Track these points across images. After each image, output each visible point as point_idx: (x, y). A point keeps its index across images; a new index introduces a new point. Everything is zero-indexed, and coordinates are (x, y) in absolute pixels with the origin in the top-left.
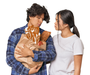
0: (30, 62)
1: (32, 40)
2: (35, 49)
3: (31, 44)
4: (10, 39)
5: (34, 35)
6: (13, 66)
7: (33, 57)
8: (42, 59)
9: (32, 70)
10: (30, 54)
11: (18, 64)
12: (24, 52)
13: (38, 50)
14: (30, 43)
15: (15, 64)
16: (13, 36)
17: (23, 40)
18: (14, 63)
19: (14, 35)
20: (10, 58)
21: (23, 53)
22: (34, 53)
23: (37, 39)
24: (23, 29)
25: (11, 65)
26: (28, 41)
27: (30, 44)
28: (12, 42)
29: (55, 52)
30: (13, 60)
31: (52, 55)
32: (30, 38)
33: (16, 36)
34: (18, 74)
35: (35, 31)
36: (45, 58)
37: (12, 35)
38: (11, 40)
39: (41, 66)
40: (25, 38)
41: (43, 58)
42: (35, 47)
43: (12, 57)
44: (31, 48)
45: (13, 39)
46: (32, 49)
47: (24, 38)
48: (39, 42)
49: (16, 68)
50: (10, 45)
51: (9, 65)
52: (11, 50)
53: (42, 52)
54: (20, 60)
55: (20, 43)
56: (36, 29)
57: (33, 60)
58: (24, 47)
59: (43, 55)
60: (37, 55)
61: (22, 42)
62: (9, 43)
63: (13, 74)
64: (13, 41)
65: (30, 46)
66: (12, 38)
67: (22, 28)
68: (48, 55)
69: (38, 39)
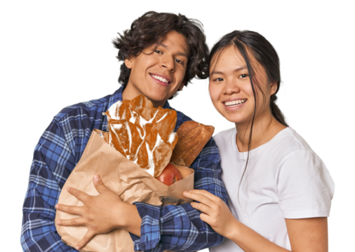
1: (135, 159)
2: (148, 197)
3: (132, 175)
4: (46, 147)
5: (148, 138)
7: (138, 233)
8: (174, 240)
10: (121, 222)
13: (160, 203)
14: (127, 172)
16: (56, 138)
17: (96, 158)
19: (62, 135)
20: (38, 232)
21: (92, 216)
22: (142, 215)
23: (158, 155)
24: (100, 110)
26: (119, 161)
27: (125, 178)
28: (51, 164)
32: (127, 150)
33: (69, 136)
36: (187, 236)
38: (49, 154)
40: (107, 148)
41: (181, 236)
42: (148, 191)
43: (45, 230)
44: (128, 195)
45: (57, 150)
46: (133, 198)
47: (101, 150)
48: (168, 171)
50: (44, 174)
52: (44, 197)
53: (174, 212)
55: (82, 170)
57: (135, 247)
61: (91, 163)
62: (37, 165)
64: (55, 157)
65: (125, 185)
66: (52, 147)
67: (97, 106)
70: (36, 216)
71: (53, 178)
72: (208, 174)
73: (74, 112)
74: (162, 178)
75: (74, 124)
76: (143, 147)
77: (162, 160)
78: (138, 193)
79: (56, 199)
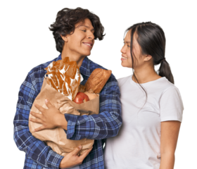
0: (61, 140)
1: (61, 91)
3: (62, 100)
4: (23, 89)
5: (67, 80)
6: (27, 149)
8: (87, 133)
9: (68, 159)
11: (37, 145)
12: (46, 118)
13: (79, 114)
14: (59, 98)
15: (31, 145)
16: (28, 84)
18: (28, 144)
19: (30, 82)
20: (21, 132)
22: (67, 120)
23: (73, 88)
25: (23, 147)
26: (55, 93)
27: (59, 101)
28: (26, 97)
29: (120, 118)
30: (26, 136)
31: (111, 125)
32: (58, 87)
33: (34, 82)
34: (39, 168)
35: (67, 69)
36: (94, 131)
38: (24, 92)
40: (49, 87)
41: (90, 131)
42: (71, 108)
44: (61, 109)
45: (28, 90)
46: (65, 111)
47: (46, 88)
48: (79, 96)
49: (33, 155)
50: (23, 103)
51: (19, 148)
52: (23, 115)
53: (86, 119)
54: (40, 136)
55: (39, 99)
56: (69, 66)
58: (47, 105)
59: (88, 125)
62: (19, 99)
63: (30, 166)
64: (27, 93)
65: (60, 105)
66: (26, 89)
69: (76, 88)
70: (19, 124)
71: (27, 104)
72: (110, 98)
74: (77, 100)
75: (36, 76)
76: (65, 85)
77: (75, 91)
78: (67, 108)
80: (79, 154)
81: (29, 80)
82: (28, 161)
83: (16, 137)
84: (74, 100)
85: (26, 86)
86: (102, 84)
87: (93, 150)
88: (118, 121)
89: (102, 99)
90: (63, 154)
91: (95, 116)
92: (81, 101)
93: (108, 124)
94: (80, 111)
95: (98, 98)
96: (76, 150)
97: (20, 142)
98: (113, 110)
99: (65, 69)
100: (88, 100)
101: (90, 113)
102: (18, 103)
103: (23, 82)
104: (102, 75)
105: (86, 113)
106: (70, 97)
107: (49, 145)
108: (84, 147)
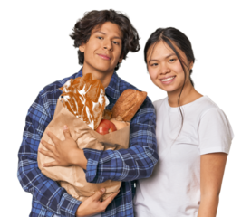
0: (78, 181)
1: (81, 118)
3: (81, 128)
4: (32, 113)
5: (87, 103)
6: (35, 190)
11: (48, 185)
14: (78, 126)
15: (41, 185)
18: (36, 183)
19: (42, 103)
20: (27, 168)
22: (87, 158)
23: (95, 114)
25: (30, 187)
26: (73, 119)
27: (77, 130)
28: (36, 123)
30: (34, 173)
31: (144, 163)
32: (76, 112)
33: (46, 105)
34: (49, 214)
35: (88, 90)
36: (121, 171)
37: (37, 102)
38: (34, 117)
39: (116, 194)
40: (65, 111)
41: (116, 171)
42: (93, 139)
43: (32, 166)
45: (39, 114)
46: (83, 144)
47: (61, 112)
48: (103, 124)
49: (42, 198)
50: (31, 130)
52: (31, 146)
55: (52, 126)
56: (90, 86)
60: (95, 163)
62: (27, 126)
64: (37, 119)
65: (78, 135)
66: (35, 112)
68: (129, 163)
69: (99, 114)
70: (25, 158)
71: (37, 132)
72: (144, 128)
73: (51, 88)
74: (101, 130)
75: (50, 96)
77: (98, 117)
78: (86, 141)
79: (38, 146)
80: (101, 199)
81: (40, 102)
82: (35, 205)
83: (21, 174)
84: (96, 130)
85: (37, 109)
86: (134, 109)
87: (119, 194)
88: (153, 158)
89: (133, 129)
90: (81, 199)
91: (123, 151)
92: (106, 131)
93: (139, 162)
94: (104, 144)
95: (128, 127)
96: (98, 194)
97: (25, 181)
98: (147, 145)
99: (85, 90)
100: (115, 129)
101: (117, 146)
102: (25, 130)
103: (33, 103)
104: (135, 98)
105: (112, 146)
106: (92, 126)
107: (64, 186)
108: (109, 190)
